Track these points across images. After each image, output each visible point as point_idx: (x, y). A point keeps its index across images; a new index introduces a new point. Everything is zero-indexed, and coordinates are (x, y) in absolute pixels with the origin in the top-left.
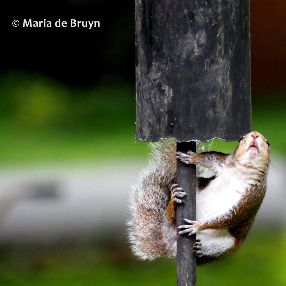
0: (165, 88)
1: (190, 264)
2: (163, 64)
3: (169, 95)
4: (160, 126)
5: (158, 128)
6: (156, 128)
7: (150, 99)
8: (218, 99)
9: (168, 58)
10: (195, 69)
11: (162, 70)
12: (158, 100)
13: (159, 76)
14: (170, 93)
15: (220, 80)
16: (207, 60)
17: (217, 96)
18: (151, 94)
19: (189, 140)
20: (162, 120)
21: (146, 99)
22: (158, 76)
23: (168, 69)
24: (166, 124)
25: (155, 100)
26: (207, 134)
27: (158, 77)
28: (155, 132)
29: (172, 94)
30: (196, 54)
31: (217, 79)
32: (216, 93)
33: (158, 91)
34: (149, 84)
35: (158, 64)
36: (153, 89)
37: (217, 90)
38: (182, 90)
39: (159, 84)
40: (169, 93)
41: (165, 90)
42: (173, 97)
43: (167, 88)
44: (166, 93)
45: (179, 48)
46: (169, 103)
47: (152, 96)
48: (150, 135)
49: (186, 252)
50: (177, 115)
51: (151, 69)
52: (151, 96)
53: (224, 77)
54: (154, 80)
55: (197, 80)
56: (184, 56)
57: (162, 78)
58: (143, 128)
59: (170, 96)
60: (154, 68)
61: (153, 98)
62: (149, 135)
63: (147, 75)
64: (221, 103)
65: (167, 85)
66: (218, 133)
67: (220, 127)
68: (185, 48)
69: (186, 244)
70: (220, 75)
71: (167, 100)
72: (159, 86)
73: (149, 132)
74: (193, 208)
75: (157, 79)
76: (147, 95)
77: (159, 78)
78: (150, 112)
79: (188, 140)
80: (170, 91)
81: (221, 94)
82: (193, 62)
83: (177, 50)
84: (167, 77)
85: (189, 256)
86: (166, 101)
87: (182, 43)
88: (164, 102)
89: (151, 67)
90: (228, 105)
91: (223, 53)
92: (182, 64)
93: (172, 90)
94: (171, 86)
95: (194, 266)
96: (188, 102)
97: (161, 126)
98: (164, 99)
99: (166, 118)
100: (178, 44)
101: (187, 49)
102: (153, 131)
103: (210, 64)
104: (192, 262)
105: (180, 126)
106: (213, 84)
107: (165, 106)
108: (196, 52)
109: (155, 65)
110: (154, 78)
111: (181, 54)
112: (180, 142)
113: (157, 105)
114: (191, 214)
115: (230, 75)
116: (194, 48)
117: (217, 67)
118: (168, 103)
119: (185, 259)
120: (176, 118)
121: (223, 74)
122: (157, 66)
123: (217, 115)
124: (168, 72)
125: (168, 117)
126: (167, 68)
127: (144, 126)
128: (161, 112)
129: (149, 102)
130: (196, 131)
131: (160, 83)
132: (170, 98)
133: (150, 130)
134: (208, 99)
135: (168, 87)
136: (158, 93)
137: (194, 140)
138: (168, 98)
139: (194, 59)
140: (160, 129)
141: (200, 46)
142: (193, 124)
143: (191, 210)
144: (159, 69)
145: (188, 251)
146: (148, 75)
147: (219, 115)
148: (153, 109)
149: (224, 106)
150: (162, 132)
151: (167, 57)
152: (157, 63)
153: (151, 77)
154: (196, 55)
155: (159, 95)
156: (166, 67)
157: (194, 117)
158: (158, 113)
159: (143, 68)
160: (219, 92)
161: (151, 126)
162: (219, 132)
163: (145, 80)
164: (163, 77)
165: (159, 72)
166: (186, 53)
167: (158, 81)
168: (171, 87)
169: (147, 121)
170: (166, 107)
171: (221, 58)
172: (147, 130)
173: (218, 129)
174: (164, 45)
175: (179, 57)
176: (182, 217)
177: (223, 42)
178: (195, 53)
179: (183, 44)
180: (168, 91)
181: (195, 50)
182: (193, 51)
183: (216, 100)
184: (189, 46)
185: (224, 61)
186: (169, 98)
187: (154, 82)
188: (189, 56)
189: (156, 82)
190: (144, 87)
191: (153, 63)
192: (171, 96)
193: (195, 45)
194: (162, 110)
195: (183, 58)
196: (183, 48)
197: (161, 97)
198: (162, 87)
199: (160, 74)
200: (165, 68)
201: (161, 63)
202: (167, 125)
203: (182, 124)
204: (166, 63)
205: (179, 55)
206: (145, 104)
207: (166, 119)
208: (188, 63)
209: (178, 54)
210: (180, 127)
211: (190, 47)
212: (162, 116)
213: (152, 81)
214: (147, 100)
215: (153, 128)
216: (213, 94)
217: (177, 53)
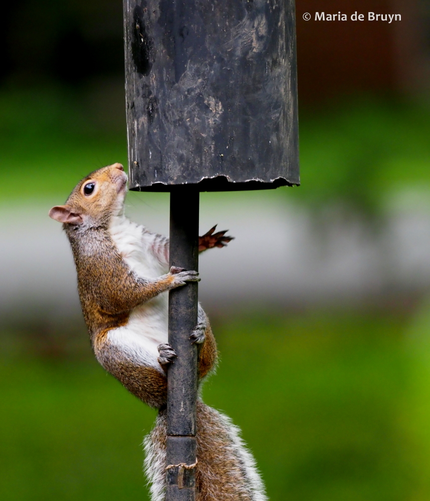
0: (209, 102)
1: (188, 373)
2: (206, 66)
3: (216, 112)
4: (201, 160)
5: (197, 162)
6: (195, 162)
7: (181, 119)
8: (281, 120)
9: (215, 57)
10: (253, 72)
11: (204, 75)
12: (197, 120)
13: (198, 83)
14: (219, 109)
15: (282, 90)
16: (269, 60)
17: (280, 114)
18: (184, 112)
19: (248, 179)
20: (206, 149)
21: (173, 120)
22: (196, 83)
23: (215, 73)
24: (211, 156)
25: (192, 120)
26: (270, 170)
27: (196, 85)
28: (192, 169)
29: (221, 110)
30: (255, 50)
31: (280, 89)
32: (280, 109)
33: (196, 107)
34: (180, 97)
35: (196, 66)
36: (187, 104)
37: (279, 107)
38: (237, 103)
39: (199, 96)
40: (216, 109)
41: (209, 104)
42: (223, 113)
43: (212, 101)
44: (211, 109)
45: (231, 41)
46: (217, 123)
47: (185, 115)
48: (182, 174)
49: (182, 356)
50: (230, 141)
51: (183, 75)
52: (183, 115)
53: (286, 87)
54: (188, 91)
55: (258, 89)
56: (239, 53)
57: (204, 87)
58: (167, 165)
59: (218, 113)
60: (188, 73)
61: (188, 118)
62: (180, 174)
63: (174, 83)
64: (285, 124)
65: (214, 97)
66: (282, 170)
67: (284, 162)
68: (240, 41)
69: (182, 344)
70: (283, 83)
71: (213, 119)
72: (200, 99)
73: (180, 169)
74: (193, 289)
75: (196, 88)
76: (176, 114)
77: (198, 87)
78: (183, 140)
79: (246, 179)
80: (218, 106)
81: (284, 112)
82: (252, 62)
83: (228, 44)
84: (212, 84)
85: (186, 361)
86: (211, 121)
87: (235, 33)
88: (209, 122)
89: (184, 71)
90: (291, 130)
91: (285, 50)
92: (236, 64)
93: (222, 104)
94: (218, 98)
95: (193, 376)
96: (246, 122)
97: (204, 159)
98: (208, 119)
99: (212, 146)
100: (229, 34)
101: (242, 43)
102: (188, 167)
103: (272, 66)
104: (190, 370)
105: (234, 157)
106: (275, 96)
107: (210, 128)
108: (254, 47)
109: (191, 68)
110: (189, 87)
111: (234, 50)
112: (234, 182)
113: (196, 128)
114: (190, 299)
115: (291, 85)
116: (252, 41)
117: (280, 70)
118: (215, 123)
119: (181, 365)
120: (228, 145)
121: (285, 83)
122: (195, 69)
123: (281, 142)
124: (214, 77)
125: (215, 145)
126: (213, 72)
127: (169, 161)
128: (202, 137)
129: (179, 125)
130: (257, 166)
131: (200, 94)
132: (218, 116)
133: (183, 166)
134: (271, 118)
135: (214, 100)
136: (197, 109)
137: (255, 178)
138: (214, 116)
139: (252, 57)
140: (201, 163)
141: (260, 38)
142: (253, 156)
143: (191, 293)
144: (198, 73)
145: (184, 355)
146: (176, 85)
147: (282, 144)
148: (187, 134)
149: (287, 130)
150: (206, 168)
151: (212, 55)
152: (194, 65)
153: (183, 87)
154: (255, 52)
155: (199, 113)
156: (211, 70)
157: (254, 145)
158: (197, 140)
159: (164, 75)
160: (282, 108)
161: (184, 161)
162: (284, 169)
163: (170, 93)
164: (206, 85)
165: (199, 78)
166: (241, 49)
167: (196, 92)
168: (220, 100)
169: (175, 153)
170: (212, 130)
171: (283, 58)
172: (176, 167)
173: (282, 164)
174: (208, 36)
175: (232, 54)
176: (177, 303)
177: (284, 34)
178: (253, 49)
179: (237, 35)
180: (215, 105)
181: (254, 44)
182: (251, 45)
183: (279, 120)
184: (245, 38)
185: (286, 63)
186: (216, 117)
187: (189, 93)
188: (246, 54)
189: (193, 94)
190: (168, 103)
191: (187, 65)
192: (220, 112)
193: (254, 36)
194: (204, 135)
195: (238, 56)
196: (236, 41)
197: (204, 115)
198: (204, 100)
199: (200, 80)
200: (209, 72)
201: (202, 64)
202: (213, 157)
203: (238, 154)
204: (211, 65)
205: (231, 51)
206: (169, 129)
207: (213, 149)
208: (245, 64)
209: (229, 50)
210: (234, 159)
211: (247, 40)
212: (205, 143)
213: (186, 93)
214: (175, 122)
215: (188, 162)
216: (276, 111)
217: (229, 48)
